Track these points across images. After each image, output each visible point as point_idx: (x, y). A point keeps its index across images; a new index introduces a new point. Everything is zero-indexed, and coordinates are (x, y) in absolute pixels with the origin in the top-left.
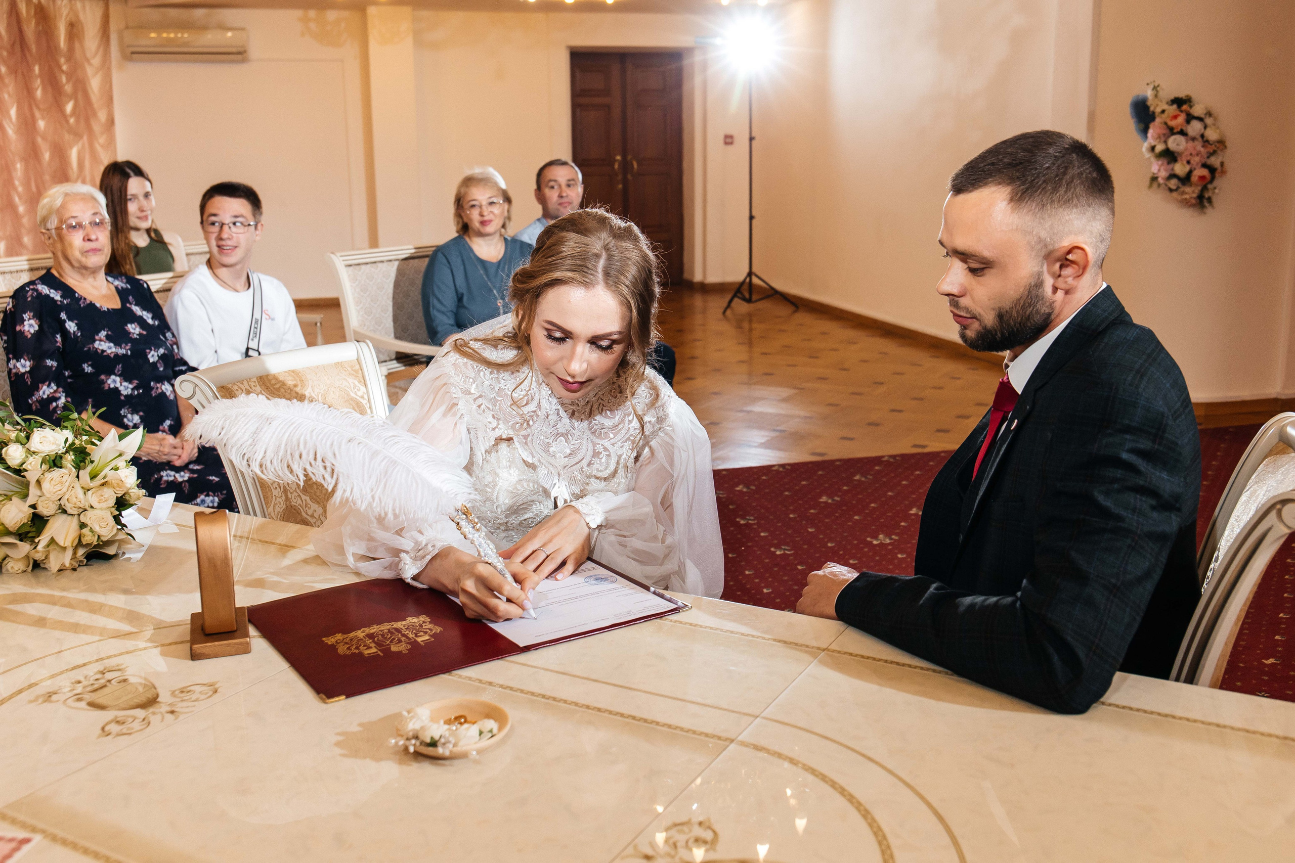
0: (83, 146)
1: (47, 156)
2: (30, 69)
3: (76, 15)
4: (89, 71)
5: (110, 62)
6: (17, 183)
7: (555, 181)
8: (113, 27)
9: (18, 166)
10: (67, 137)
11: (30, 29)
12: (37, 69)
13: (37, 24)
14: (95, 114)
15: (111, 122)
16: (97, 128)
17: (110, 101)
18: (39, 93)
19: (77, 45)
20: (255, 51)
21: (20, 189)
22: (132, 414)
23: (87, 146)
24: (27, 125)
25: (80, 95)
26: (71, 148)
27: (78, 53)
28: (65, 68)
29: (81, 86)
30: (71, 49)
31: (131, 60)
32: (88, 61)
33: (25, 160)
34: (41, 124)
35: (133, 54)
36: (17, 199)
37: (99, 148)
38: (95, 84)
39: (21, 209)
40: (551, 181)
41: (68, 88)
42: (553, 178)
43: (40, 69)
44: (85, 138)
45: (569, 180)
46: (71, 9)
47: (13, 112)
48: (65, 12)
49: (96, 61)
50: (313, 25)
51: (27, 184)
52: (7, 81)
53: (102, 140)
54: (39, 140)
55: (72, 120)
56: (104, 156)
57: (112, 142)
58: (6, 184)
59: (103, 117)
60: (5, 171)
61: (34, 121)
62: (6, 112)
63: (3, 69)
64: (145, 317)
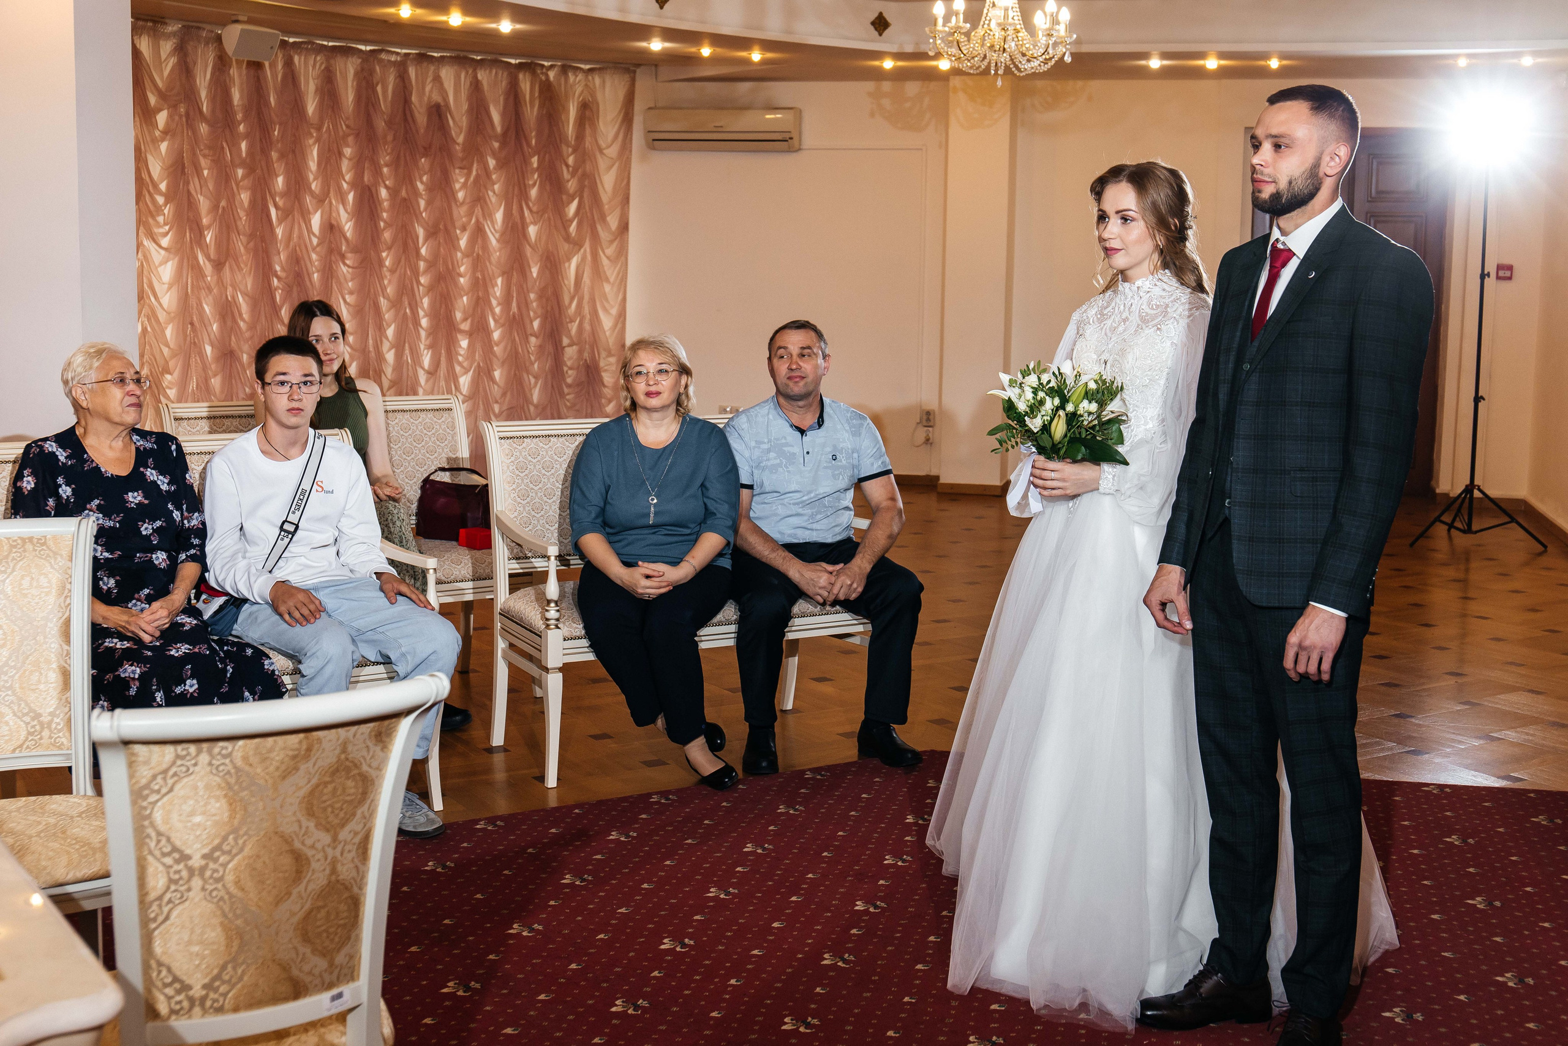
0: (584, 259)
1: (535, 271)
2: (526, 161)
3: (593, 94)
4: (602, 164)
5: (631, 151)
6: (494, 302)
7: (785, 348)
8: (639, 106)
9: (499, 281)
10: (564, 247)
11: (531, 112)
12: (535, 161)
13: (541, 106)
14: (603, 218)
15: (624, 227)
16: (604, 235)
17: (626, 200)
18: (534, 193)
19: (588, 131)
20: (809, 139)
21: (498, 310)
22: (108, 577)
23: (589, 258)
24: (514, 232)
25: (586, 194)
26: (569, 260)
27: (588, 141)
28: (571, 160)
29: (589, 184)
30: (580, 137)
31: (654, 149)
32: (601, 151)
33: (507, 274)
34: (532, 230)
35: (657, 141)
36: (492, 323)
37: (605, 262)
38: (608, 181)
39: (496, 335)
40: (780, 348)
41: (572, 185)
42: (782, 344)
43: (540, 162)
44: (587, 246)
45: (803, 348)
46: (586, 85)
47: (499, 216)
48: (579, 89)
49: (613, 151)
50: (886, 102)
51: (506, 302)
52: (494, 177)
53: (610, 251)
54: (528, 251)
55: (573, 228)
56: (611, 271)
57: (622, 252)
58: (481, 302)
59: (613, 221)
60: (481, 286)
61: (524, 227)
62: (489, 215)
63: (492, 163)
64: (159, 482)
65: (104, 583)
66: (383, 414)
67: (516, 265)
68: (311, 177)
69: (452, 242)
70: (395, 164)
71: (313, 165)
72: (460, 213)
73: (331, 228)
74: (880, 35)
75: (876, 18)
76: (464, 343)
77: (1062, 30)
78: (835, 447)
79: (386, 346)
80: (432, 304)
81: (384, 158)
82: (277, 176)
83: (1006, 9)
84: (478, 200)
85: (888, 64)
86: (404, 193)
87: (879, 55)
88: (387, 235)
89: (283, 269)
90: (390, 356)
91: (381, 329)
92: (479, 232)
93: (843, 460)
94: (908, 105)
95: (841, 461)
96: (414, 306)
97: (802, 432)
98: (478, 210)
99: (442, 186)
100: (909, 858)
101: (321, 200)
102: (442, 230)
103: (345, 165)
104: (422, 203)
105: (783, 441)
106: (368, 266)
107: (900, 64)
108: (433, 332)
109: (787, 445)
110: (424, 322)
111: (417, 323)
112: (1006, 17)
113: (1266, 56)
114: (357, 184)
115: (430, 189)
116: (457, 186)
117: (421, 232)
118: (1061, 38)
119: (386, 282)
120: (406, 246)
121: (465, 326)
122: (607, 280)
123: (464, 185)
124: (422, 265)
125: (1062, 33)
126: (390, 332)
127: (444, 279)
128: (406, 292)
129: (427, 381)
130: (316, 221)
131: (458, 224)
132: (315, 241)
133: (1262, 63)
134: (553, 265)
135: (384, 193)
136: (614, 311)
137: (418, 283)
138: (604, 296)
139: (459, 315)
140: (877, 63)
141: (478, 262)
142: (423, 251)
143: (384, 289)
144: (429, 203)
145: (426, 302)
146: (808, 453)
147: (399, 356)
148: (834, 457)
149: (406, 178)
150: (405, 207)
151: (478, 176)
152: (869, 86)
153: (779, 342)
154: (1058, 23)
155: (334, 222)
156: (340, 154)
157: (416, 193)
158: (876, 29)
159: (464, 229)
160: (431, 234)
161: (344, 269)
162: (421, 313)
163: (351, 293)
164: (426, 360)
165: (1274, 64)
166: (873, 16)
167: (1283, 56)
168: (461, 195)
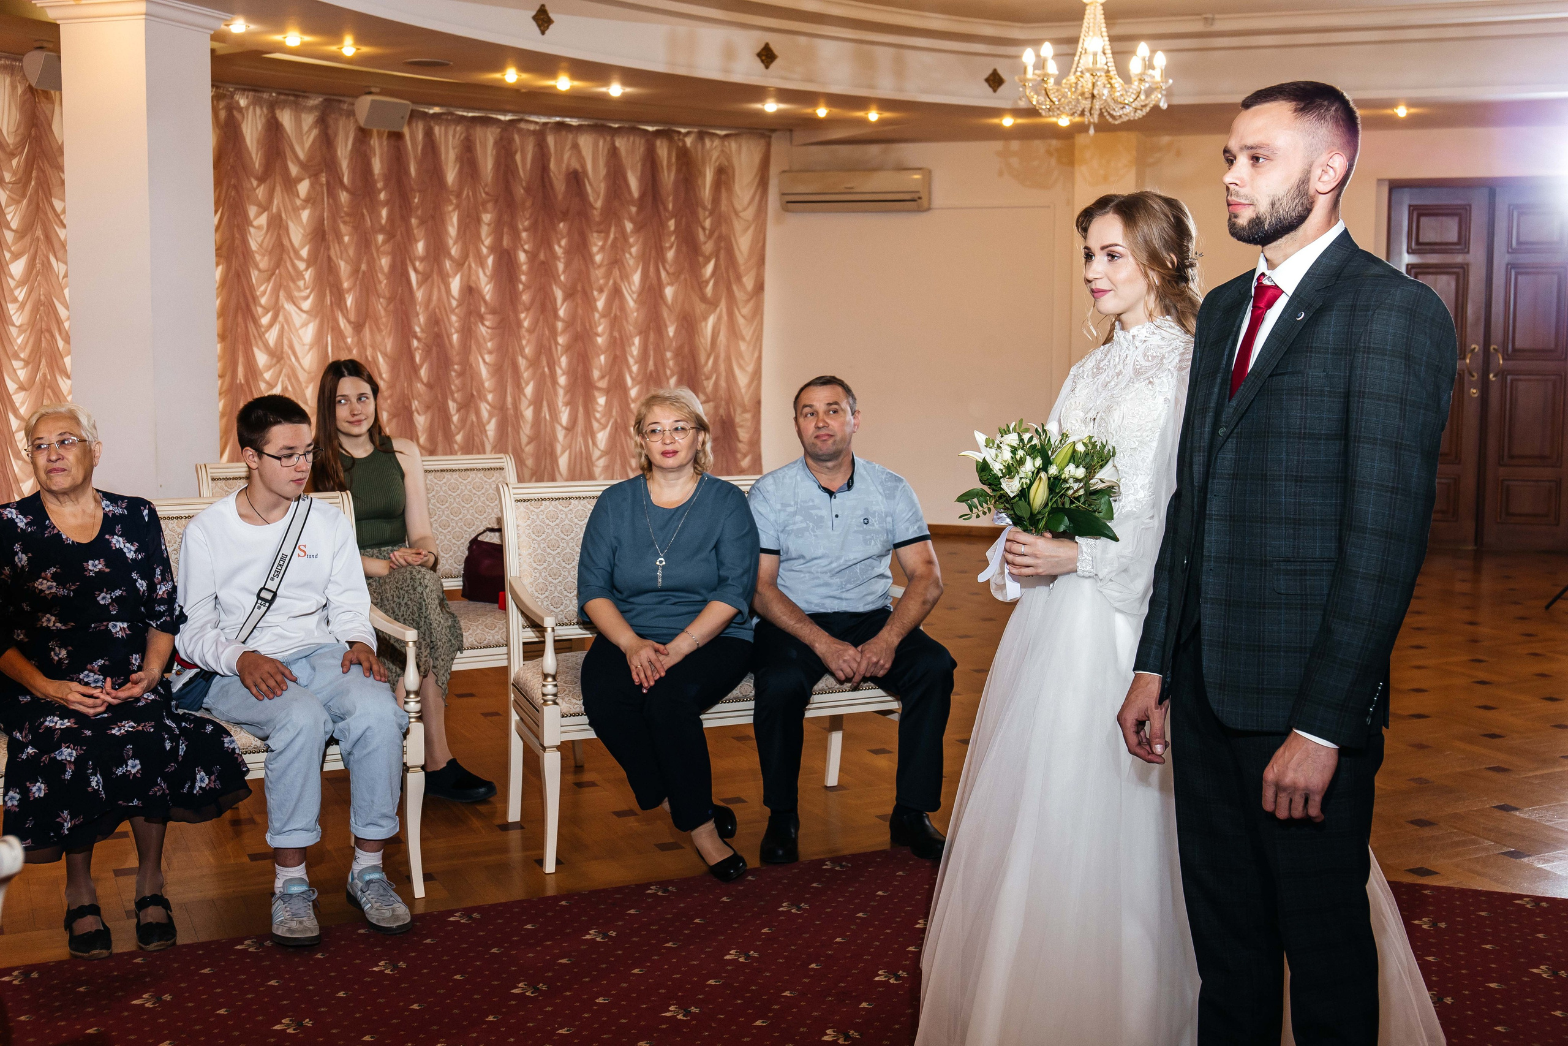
0: (719, 318)
1: (671, 331)
2: (663, 225)
3: (729, 159)
4: (738, 226)
5: (766, 213)
6: (631, 361)
7: (811, 406)
8: (774, 170)
9: (637, 340)
10: (700, 307)
11: (668, 178)
12: (672, 224)
13: (679, 171)
14: (739, 278)
15: (760, 287)
16: (739, 295)
17: (761, 261)
18: (670, 255)
19: (724, 195)
20: (939, 198)
21: (635, 368)
22: (60, 648)
23: (725, 317)
24: (651, 293)
25: (722, 254)
26: (705, 319)
27: (724, 206)
28: (707, 223)
29: (725, 246)
30: (716, 200)
31: (787, 210)
32: (737, 214)
33: (644, 333)
34: (669, 292)
35: (792, 203)
36: (629, 381)
37: (741, 321)
38: (743, 243)
39: (633, 393)
40: (805, 406)
41: (708, 247)
42: (808, 402)
43: (677, 225)
44: (723, 305)
45: (829, 404)
46: (723, 151)
47: (636, 278)
48: (715, 154)
49: (749, 214)
50: (1015, 161)
51: (643, 360)
52: (631, 240)
53: (746, 310)
54: (665, 311)
55: (709, 289)
56: (747, 332)
57: (758, 312)
58: (618, 360)
59: (749, 282)
60: (618, 346)
61: (660, 288)
62: (625, 276)
63: (629, 226)
64: (125, 550)
65: (55, 654)
66: (421, 474)
67: (653, 324)
68: (451, 242)
69: (590, 303)
70: (533, 228)
71: (452, 230)
72: (598, 275)
73: (470, 291)
74: (995, 91)
75: (991, 75)
76: (602, 400)
77: (1157, 75)
78: (866, 510)
79: (524, 403)
80: (570, 363)
81: (523, 223)
82: (417, 241)
83: (1095, 55)
84: (616, 262)
85: (1008, 122)
86: (542, 256)
87: (998, 112)
88: (525, 298)
89: (422, 331)
90: (528, 413)
91: (519, 388)
92: (616, 293)
93: (875, 524)
94: (1036, 163)
95: (873, 525)
96: (552, 365)
97: (831, 494)
98: (616, 272)
99: (580, 249)
100: (905, 975)
101: (460, 264)
102: (580, 292)
103: (484, 230)
104: (561, 266)
105: (811, 504)
106: (507, 328)
107: (1020, 121)
108: (571, 389)
109: (814, 507)
110: (562, 380)
111: (555, 382)
112: (1095, 62)
113: (1392, 104)
114: (496, 248)
115: (568, 252)
116: (595, 249)
117: (559, 294)
118: (1157, 83)
119: (524, 342)
120: (545, 307)
121: (603, 384)
122: (743, 339)
123: (602, 248)
124: (560, 325)
125: (1158, 78)
126: (529, 390)
127: (581, 340)
128: (544, 351)
129: (565, 436)
130: (455, 284)
131: (595, 286)
132: (454, 303)
133: (1389, 112)
134: (689, 325)
135: (522, 257)
136: (750, 369)
137: (557, 343)
138: (740, 355)
139: (596, 374)
140: (996, 121)
141: (616, 321)
142: (561, 313)
143: (522, 349)
144: (567, 265)
145: (564, 361)
146: (837, 516)
147: (537, 412)
148: (866, 522)
149: (544, 241)
150: (543, 270)
151: (615, 239)
152: (998, 145)
153: (805, 399)
154: (1153, 68)
155: (473, 285)
156: (479, 221)
157: (555, 257)
158: (990, 86)
159: (601, 291)
160: (569, 295)
161: (483, 329)
162: (559, 371)
163: (490, 353)
164: (564, 417)
165: (1402, 112)
166: (988, 73)
167: (1410, 104)
168: (598, 258)
